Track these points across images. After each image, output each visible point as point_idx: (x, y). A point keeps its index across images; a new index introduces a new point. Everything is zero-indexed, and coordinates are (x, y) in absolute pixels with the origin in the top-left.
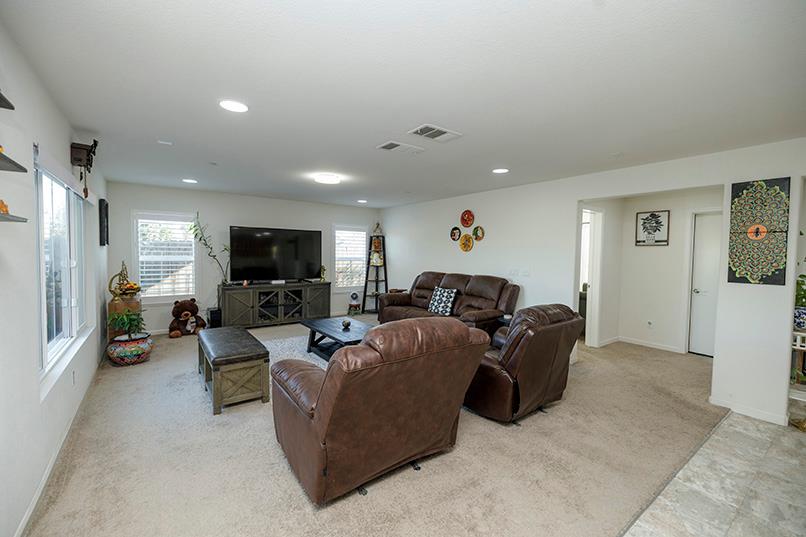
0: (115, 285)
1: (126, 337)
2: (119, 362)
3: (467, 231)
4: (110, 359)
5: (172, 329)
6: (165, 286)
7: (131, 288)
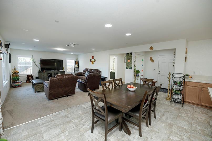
0: (13, 71)
1: (16, 82)
2: (15, 87)
3: (93, 60)
4: (13, 86)
5: (26, 81)
6: (25, 72)
7: (17, 72)
